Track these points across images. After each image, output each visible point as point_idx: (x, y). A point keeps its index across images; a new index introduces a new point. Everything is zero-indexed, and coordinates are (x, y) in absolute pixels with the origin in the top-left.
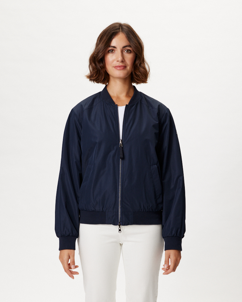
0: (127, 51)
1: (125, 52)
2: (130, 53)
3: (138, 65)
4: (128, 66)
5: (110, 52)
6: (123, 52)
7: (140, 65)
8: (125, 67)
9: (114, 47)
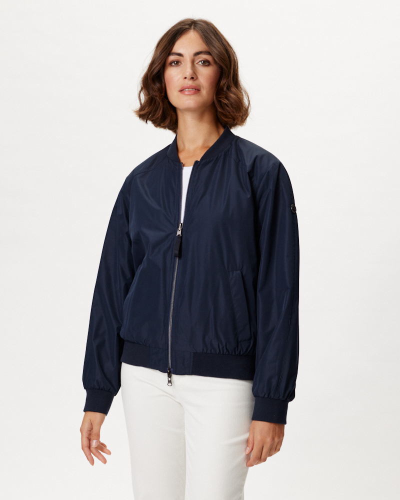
0: (204, 63)
1: (200, 63)
2: (208, 65)
3: (225, 89)
4: (203, 89)
5: (173, 64)
6: (195, 63)
7: (229, 88)
8: (197, 90)
9: (180, 55)
